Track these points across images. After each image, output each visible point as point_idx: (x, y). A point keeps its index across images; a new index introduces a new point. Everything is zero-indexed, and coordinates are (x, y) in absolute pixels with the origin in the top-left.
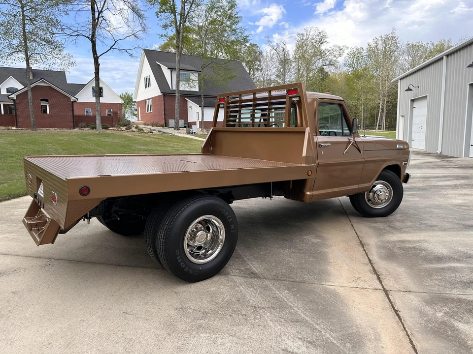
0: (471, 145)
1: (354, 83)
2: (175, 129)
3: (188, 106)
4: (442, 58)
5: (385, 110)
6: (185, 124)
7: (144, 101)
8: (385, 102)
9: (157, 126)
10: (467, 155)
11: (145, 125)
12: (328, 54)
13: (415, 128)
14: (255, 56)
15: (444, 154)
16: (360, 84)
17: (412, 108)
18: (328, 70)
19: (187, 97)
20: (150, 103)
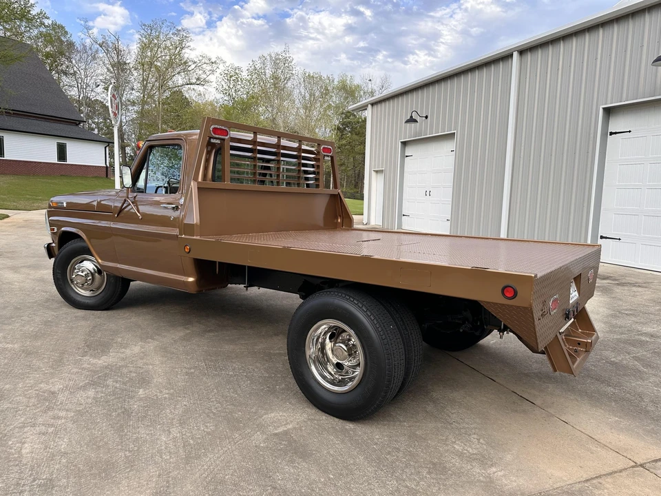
0: (602, 237)
4: (511, 55)
17: (404, 156)
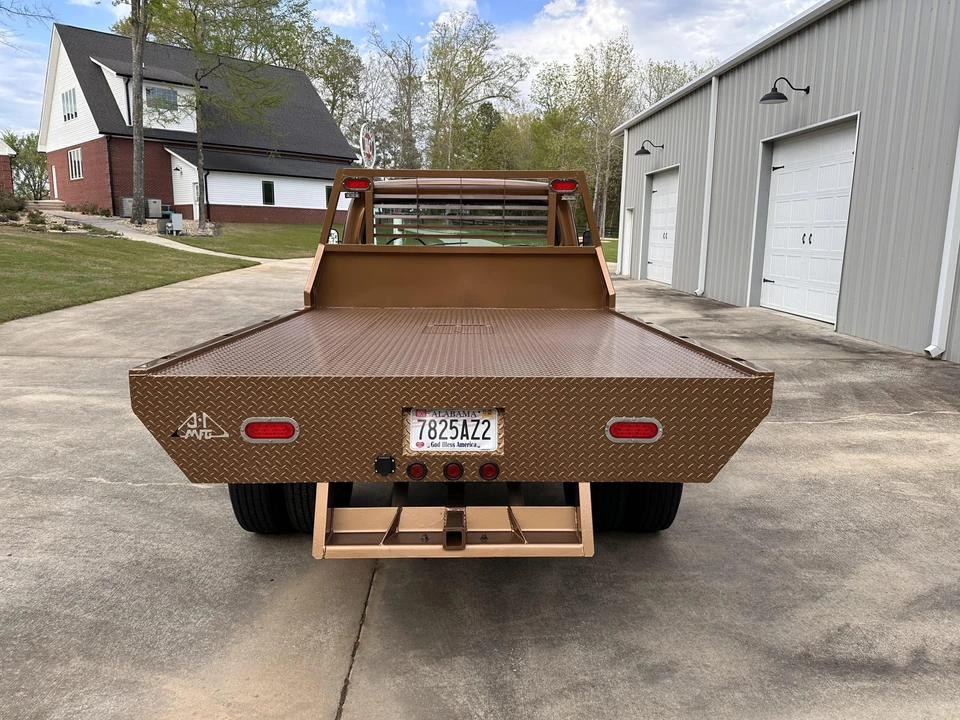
0: (765, 281)
1: (548, 136)
2: (132, 222)
3: (173, 168)
5: (605, 196)
6: (164, 209)
7: (65, 152)
8: (607, 180)
9: (94, 214)
10: (756, 302)
11: (67, 210)
12: (497, 73)
13: (655, 236)
14: (343, 67)
15: (709, 296)
16: (557, 141)
17: (650, 192)
18: (501, 108)
19: (170, 146)
20: (77, 156)
